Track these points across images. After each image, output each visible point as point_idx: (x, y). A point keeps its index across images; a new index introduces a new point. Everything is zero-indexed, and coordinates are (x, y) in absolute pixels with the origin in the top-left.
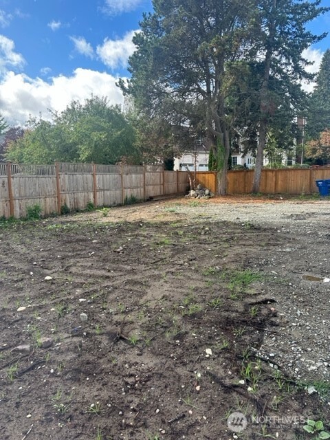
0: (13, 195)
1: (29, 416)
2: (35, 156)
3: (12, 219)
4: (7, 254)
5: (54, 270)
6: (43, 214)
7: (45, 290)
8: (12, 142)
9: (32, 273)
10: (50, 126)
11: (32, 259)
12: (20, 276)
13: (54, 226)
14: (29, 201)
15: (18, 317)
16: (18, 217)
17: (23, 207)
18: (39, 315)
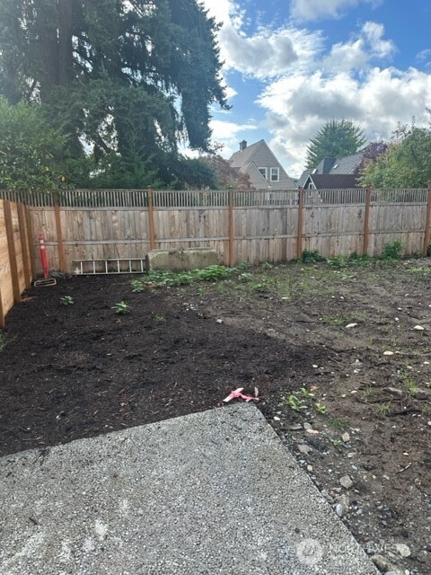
0: (370, 228)
1: (406, 454)
2: (399, 177)
3: (365, 256)
4: (364, 294)
5: (424, 321)
6: (403, 254)
7: (415, 340)
8: (371, 161)
9: (397, 319)
10: (423, 134)
11: (396, 305)
12: (383, 319)
13: (420, 269)
14: (388, 235)
15: (385, 361)
16: (371, 255)
17: (379, 242)
18: (410, 365)
